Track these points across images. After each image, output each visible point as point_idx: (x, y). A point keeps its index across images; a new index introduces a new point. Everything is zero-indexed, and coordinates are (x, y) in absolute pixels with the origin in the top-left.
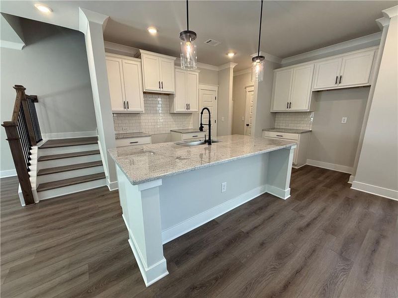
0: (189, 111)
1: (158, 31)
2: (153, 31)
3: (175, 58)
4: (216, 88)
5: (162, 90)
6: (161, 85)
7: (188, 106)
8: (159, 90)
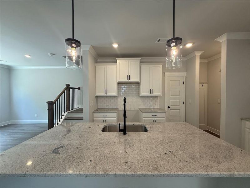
0: (152, 94)
1: (119, 45)
2: (115, 46)
3: (140, 58)
4: (184, 75)
5: (129, 81)
6: (129, 77)
7: (151, 91)
8: (128, 81)
